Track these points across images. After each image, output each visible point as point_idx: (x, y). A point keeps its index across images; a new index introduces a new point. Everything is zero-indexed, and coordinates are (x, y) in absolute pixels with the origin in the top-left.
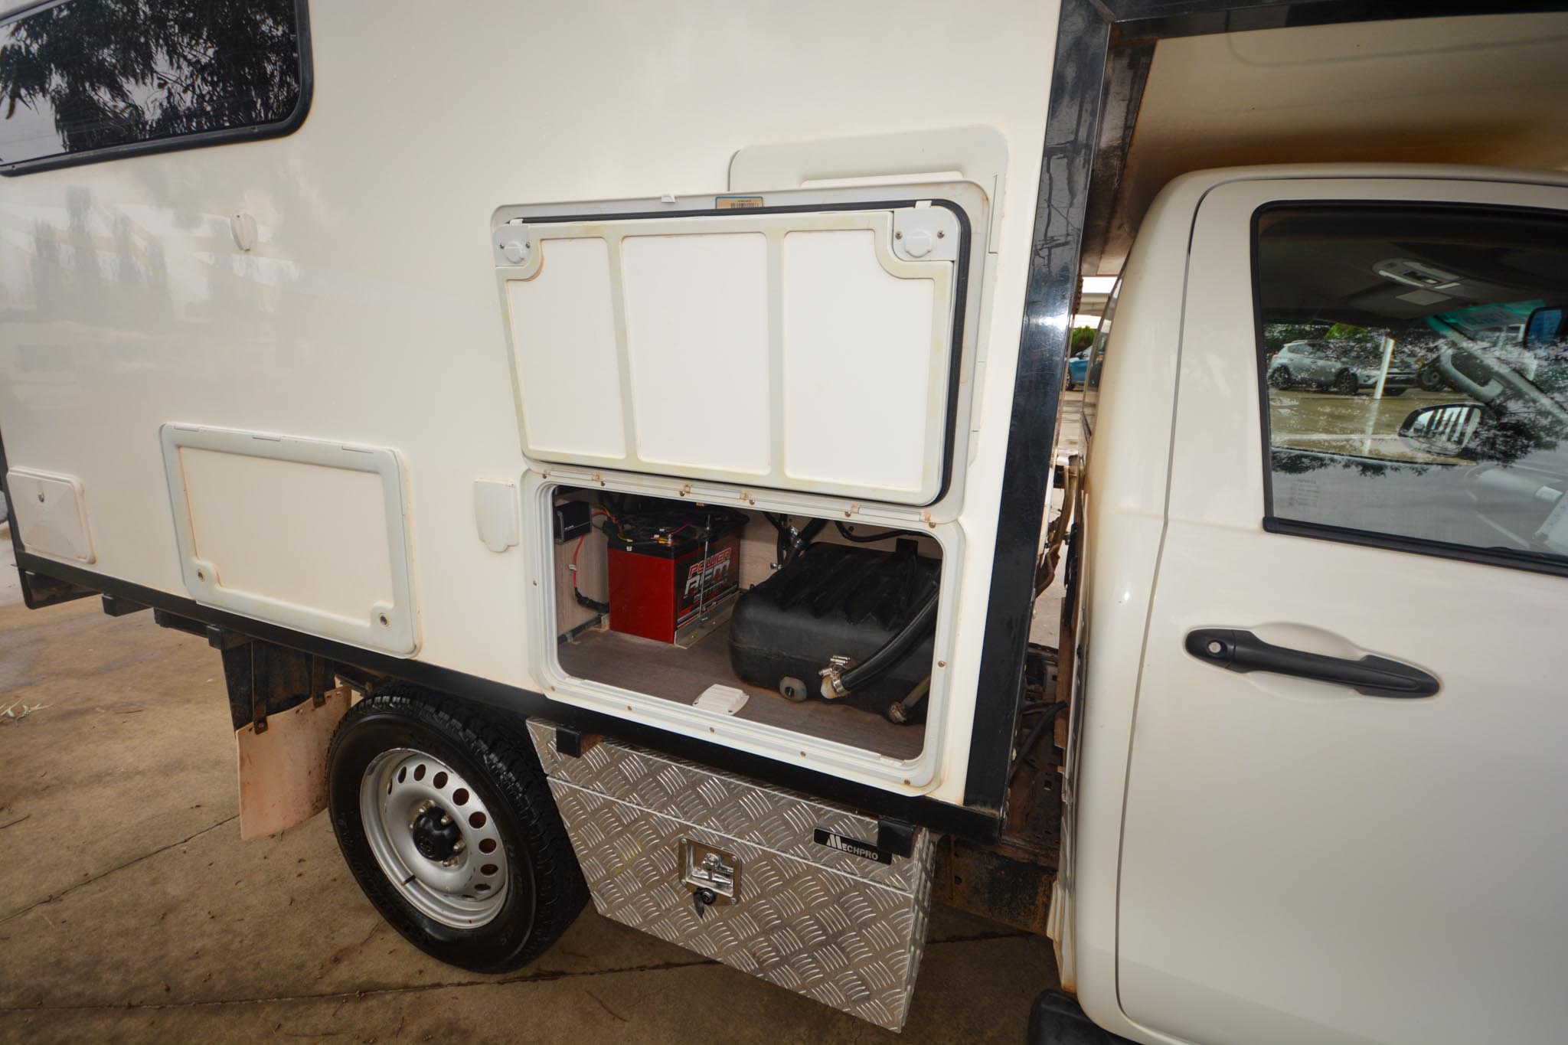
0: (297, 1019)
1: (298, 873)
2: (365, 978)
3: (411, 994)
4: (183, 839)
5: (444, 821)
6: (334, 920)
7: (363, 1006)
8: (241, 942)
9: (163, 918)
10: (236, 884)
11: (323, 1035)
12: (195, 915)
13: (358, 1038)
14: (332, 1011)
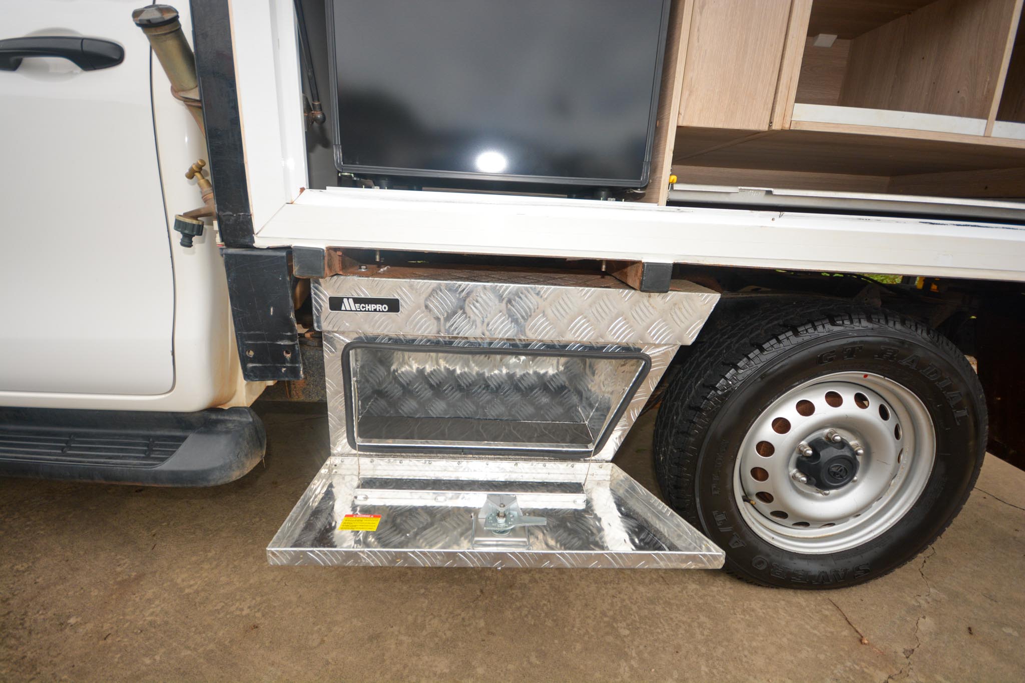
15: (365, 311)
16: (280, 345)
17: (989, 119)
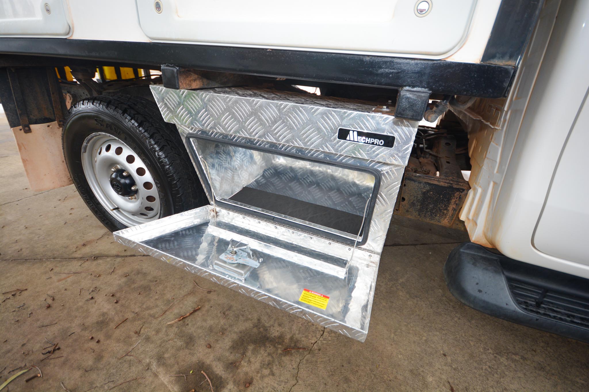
0: (61, 267)
1: (70, 213)
2: (98, 252)
3: (120, 258)
4: (17, 200)
5: (124, 174)
6: (85, 231)
7: (95, 263)
8: (39, 237)
9: (2, 228)
10: (40, 216)
11: (73, 273)
12: (18, 227)
13: (91, 274)
14: (79, 264)
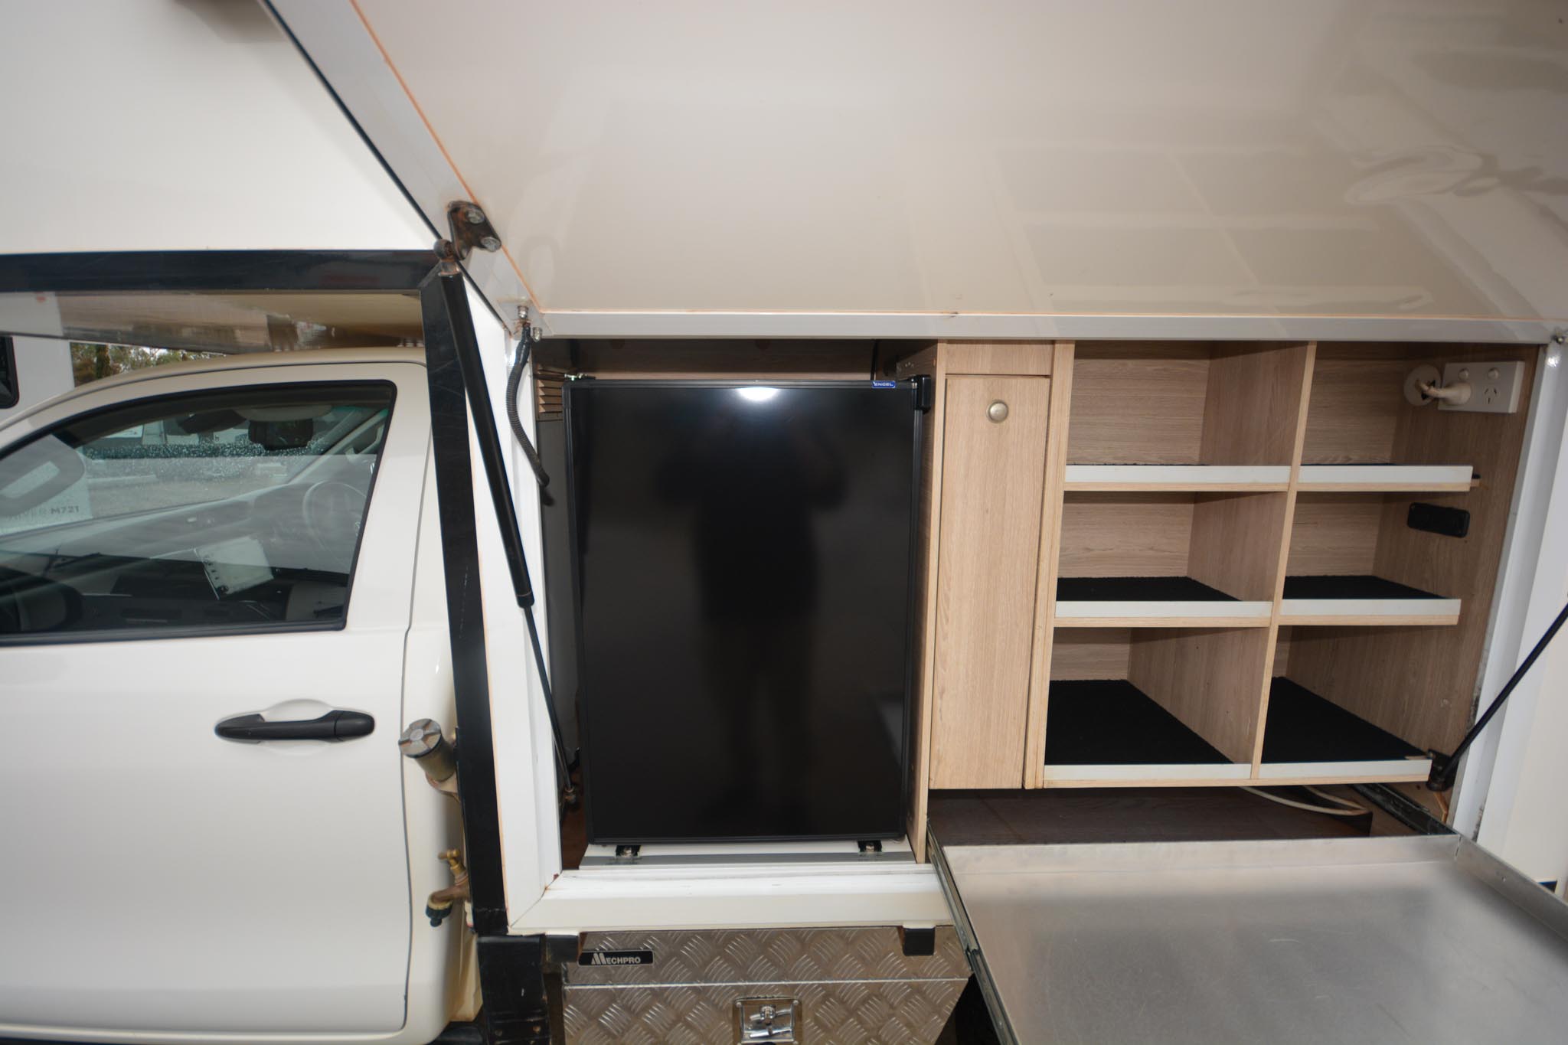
15: (617, 964)
16: (530, 1022)
17: (1254, 762)
